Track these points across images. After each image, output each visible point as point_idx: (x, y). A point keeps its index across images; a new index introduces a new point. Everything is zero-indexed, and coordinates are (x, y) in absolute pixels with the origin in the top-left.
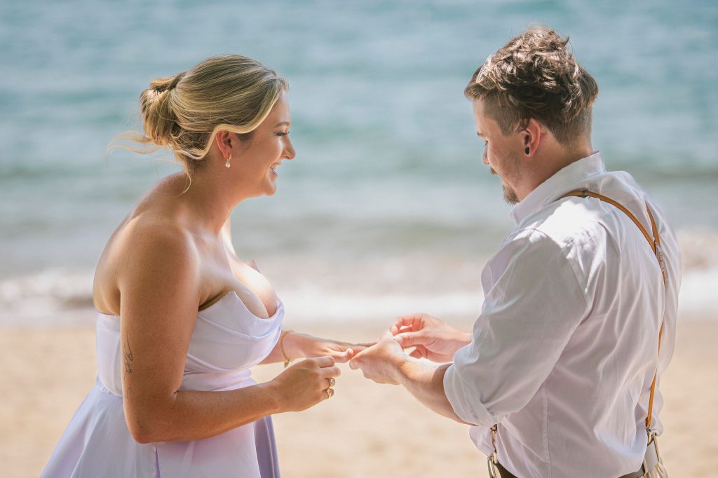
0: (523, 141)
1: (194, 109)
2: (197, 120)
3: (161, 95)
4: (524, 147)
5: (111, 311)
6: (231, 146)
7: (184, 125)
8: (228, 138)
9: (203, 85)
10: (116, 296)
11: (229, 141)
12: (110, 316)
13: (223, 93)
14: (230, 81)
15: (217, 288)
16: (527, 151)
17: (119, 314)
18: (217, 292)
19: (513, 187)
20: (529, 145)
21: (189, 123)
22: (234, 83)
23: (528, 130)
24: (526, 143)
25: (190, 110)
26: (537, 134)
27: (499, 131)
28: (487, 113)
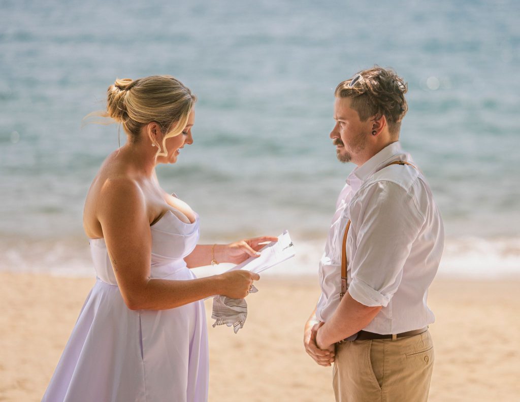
0: (372, 127)
2: (139, 116)
3: (120, 92)
4: (372, 130)
5: (97, 236)
6: (156, 134)
7: (131, 115)
11: (155, 131)
13: (156, 104)
16: (374, 133)
20: (376, 130)
21: (134, 116)
22: (164, 99)
23: (379, 121)
25: (135, 109)
26: (383, 124)
27: (358, 118)
28: (352, 106)
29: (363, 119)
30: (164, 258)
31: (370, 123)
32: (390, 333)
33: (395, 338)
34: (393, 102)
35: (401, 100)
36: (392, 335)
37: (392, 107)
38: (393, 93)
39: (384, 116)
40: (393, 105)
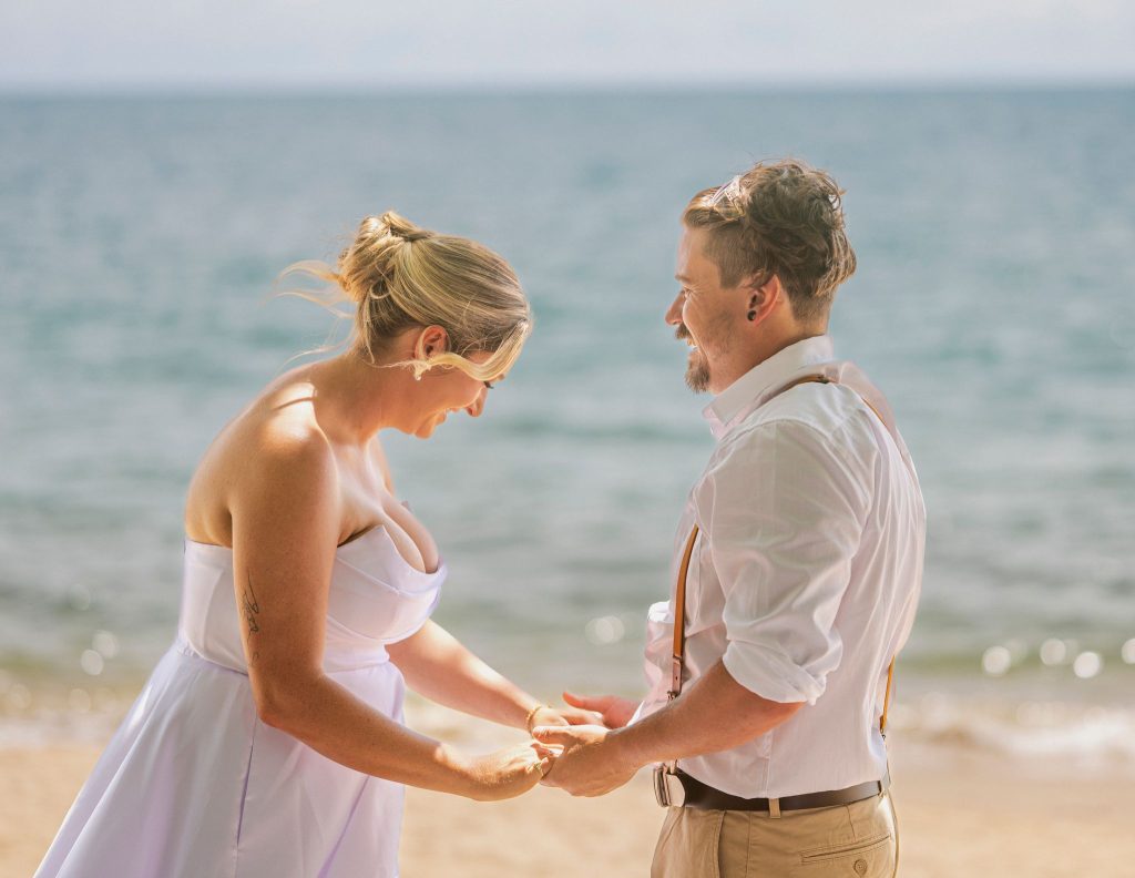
0: (749, 302)
1: (419, 282)
2: (416, 300)
3: (390, 238)
4: (748, 310)
5: (212, 537)
7: (392, 291)
8: (432, 344)
9: (453, 268)
10: (225, 520)
12: (207, 546)
14: (485, 288)
15: (363, 523)
16: (751, 316)
17: (231, 546)
18: (363, 526)
19: (710, 360)
20: (756, 309)
21: (403, 296)
23: (763, 289)
24: (752, 306)
25: (415, 283)
26: (774, 295)
27: (717, 281)
28: (708, 251)
29: (729, 281)
30: (348, 633)
31: (743, 292)
32: (762, 795)
33: (775, 809)
34: (803, 248)
35: (825, 244)
36: (766, 800)
37: (799, 260)
38: (803, 225)
39: (776, 278)
40: (801, 255)
